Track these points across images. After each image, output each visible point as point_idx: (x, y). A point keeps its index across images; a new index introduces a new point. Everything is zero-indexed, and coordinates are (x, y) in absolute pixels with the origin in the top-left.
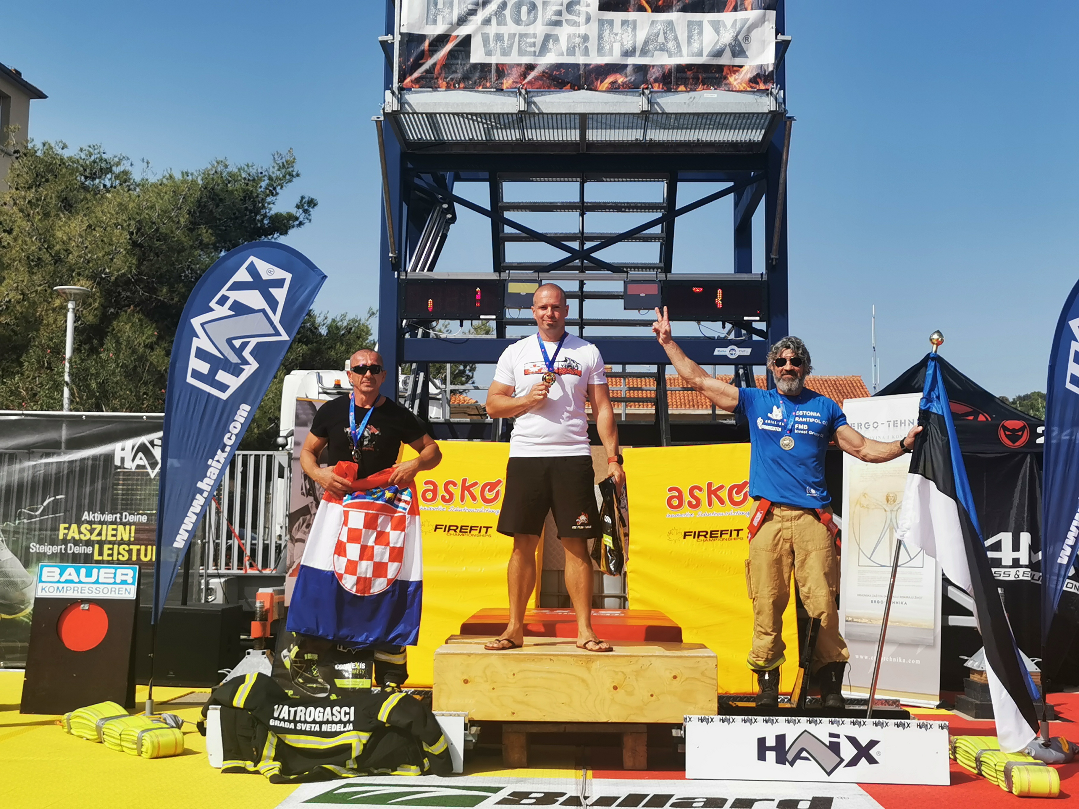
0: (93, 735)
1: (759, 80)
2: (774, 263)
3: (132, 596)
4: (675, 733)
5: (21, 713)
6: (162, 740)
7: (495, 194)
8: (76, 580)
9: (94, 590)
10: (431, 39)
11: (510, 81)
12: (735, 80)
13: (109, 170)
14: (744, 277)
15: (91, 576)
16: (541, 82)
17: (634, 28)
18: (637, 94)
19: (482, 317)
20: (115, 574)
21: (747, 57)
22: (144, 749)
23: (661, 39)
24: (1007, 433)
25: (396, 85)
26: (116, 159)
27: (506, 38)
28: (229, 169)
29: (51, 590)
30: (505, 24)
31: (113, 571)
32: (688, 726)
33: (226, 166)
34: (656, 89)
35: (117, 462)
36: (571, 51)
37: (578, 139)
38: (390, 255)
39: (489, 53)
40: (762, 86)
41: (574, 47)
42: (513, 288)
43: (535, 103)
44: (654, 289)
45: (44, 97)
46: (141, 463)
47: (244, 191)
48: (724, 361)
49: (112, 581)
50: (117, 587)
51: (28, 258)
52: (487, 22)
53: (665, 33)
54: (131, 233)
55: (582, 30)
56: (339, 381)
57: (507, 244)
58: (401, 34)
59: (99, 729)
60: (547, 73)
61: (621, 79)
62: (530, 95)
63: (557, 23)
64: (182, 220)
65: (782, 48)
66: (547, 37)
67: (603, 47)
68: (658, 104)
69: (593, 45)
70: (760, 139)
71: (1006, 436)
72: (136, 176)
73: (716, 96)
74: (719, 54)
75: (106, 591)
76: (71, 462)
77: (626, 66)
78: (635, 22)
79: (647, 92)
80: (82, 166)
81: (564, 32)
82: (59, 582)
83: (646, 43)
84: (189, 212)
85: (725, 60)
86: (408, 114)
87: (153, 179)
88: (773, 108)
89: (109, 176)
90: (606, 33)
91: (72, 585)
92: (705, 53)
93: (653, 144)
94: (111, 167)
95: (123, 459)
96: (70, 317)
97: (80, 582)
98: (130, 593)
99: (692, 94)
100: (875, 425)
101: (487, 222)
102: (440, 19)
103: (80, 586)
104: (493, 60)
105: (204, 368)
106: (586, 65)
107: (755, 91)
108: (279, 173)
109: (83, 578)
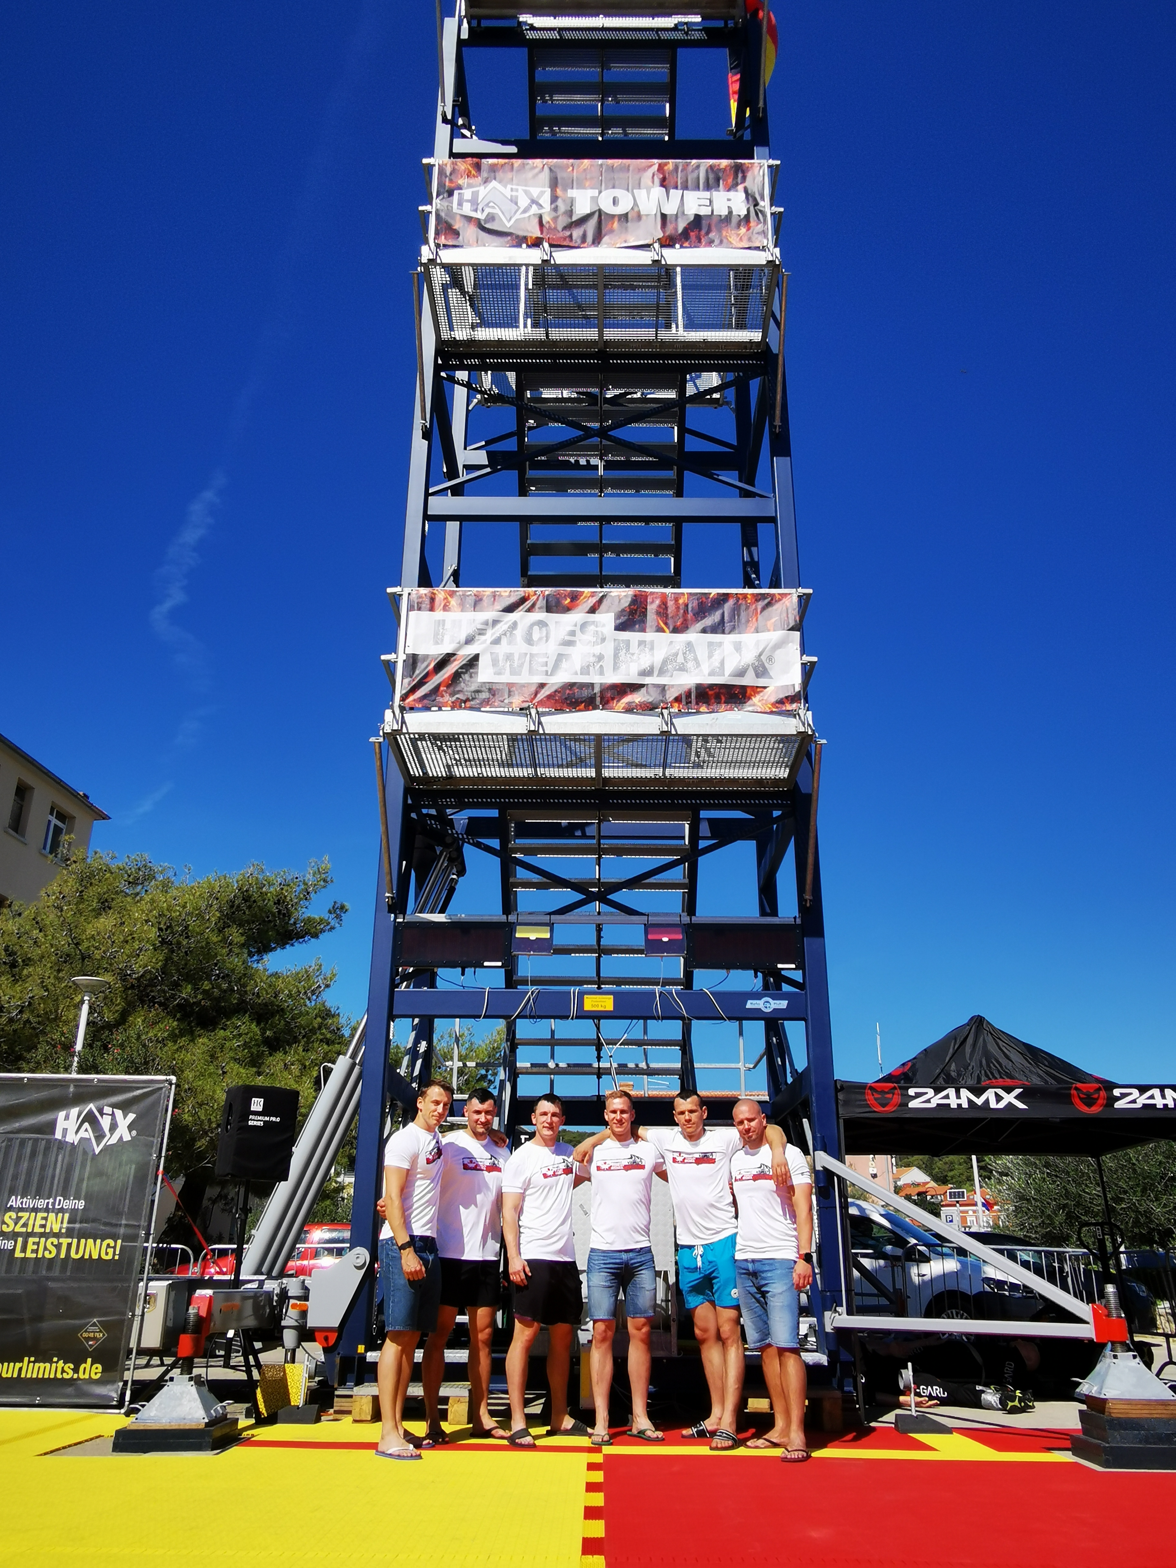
1: (785, 701)
7: (506, 834)
10: (437, 658)
11: (520, 701)
12: (759, 701)
13: (152, 877)
14: (770, 920)
16: (552, 702)
18: (655, 715)
19: (487, 964)
21: (771, 678)
23: (680, 659)
25: (397, 703)
27: (516, 657)
30: (516, 644)
34: (675, 710)
35: (59, 1135)
36: (584, 671)
37: (594, 776)
38: (387, 894)
39: (498, 672)
40: (789, 708)
41: (588, 667)
42: (521, 932)
44: (678, 934)
45: (108, 819)
46: (86, 1135)
48: (756, 1014)
52: (497, 641)
53: (684, 653)
55: (597, 650)
57: (521, 889)
58: (405, 654)
60: (558, 693)
61: (637, 700)
62: (540, 715)
63: (569, 643)
65: (808, 668)
66: (560, 657)
67: (619, 668)
68: (678, 725)
69: (608, 663)
73: (739, 717)
74: (741, 673)
77: (644, 686)
79: (665, 712)
80: (126, 872)
81: (577, 652)
83: (665, 662)
85: (748, 680)
86: (408, 734)
88: (801, 731)
90: (622, 653)
92: (727, 673)
93: (674, 781)
94: (154, 875)
95: (65, 1131)
99: (715, 715)
102: (446, 637)
104: (503, 679)
106: (601, 684)
107: (781, 712)
108: (313, 879)
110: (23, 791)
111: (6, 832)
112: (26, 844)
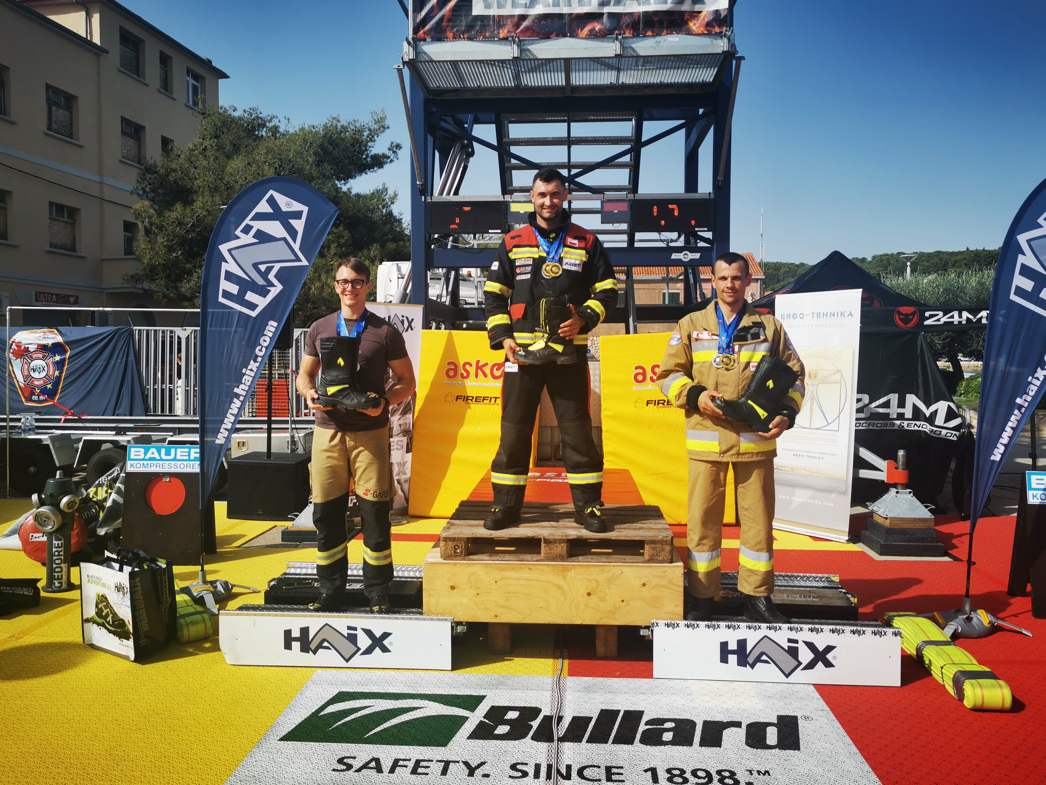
1: (714, 24)
2: (720, 184)
4: (643, 632)
7: (501, 133)
8: (158, 457)
9: (173, 466)
11: (506, 31)
12: (695, 24)
13: (264, 125)
14: (692, 196)
15: (170, 455)
18: (611, 40)
19: (490, 231)
20: (189, 452)
21: (705, 3)
24: (901, 317)
25: (411, 36)
26: (269, 118)
28: (342, 123)
29: (138, 466)
31: (187, 450)
32: (656, 630)
33: (339, 121)
34: (627, 35)
36: (556, 3)
37: (564, 84)
38: (418, 183)
39: (488, 6)
40: (717, 30)
42: (514, 208)
43: (527, 50)
44: (625, 207)
45: (228, 77)
47: (352, 138)
48: (678, 263)
49: (187, 458)
50: (191, 463)
51: (209, 186)
54: (276, 168)
60: (536, 23)
61: (598, 27)
62: (522, 43)
64: (310, 159)
68: (631, 48)
70: (711, 80)
71: (899, 318)
72: (282, 130)
73: (677, 39)
74: (681, 2)
75: (182, 466)
77: (601, 15)
80: (246, 122)
82: (144, 459)
84: (315, 154)
87: (291, 131)
89: (265, 129)
91: (155, 462)
93: (625, 87)
94: (265, 123)
97: (161, 459)
99: (658, 39)
100: (802, 316)
103: (161, 462)
104: (492, 12)
105: (234, 289)
106: (569, 15)
107: (709, 34)
108: (375, 126)
109: (163, 456)
110: (165, 60)
111: (159, 92)
112: (174, 99)
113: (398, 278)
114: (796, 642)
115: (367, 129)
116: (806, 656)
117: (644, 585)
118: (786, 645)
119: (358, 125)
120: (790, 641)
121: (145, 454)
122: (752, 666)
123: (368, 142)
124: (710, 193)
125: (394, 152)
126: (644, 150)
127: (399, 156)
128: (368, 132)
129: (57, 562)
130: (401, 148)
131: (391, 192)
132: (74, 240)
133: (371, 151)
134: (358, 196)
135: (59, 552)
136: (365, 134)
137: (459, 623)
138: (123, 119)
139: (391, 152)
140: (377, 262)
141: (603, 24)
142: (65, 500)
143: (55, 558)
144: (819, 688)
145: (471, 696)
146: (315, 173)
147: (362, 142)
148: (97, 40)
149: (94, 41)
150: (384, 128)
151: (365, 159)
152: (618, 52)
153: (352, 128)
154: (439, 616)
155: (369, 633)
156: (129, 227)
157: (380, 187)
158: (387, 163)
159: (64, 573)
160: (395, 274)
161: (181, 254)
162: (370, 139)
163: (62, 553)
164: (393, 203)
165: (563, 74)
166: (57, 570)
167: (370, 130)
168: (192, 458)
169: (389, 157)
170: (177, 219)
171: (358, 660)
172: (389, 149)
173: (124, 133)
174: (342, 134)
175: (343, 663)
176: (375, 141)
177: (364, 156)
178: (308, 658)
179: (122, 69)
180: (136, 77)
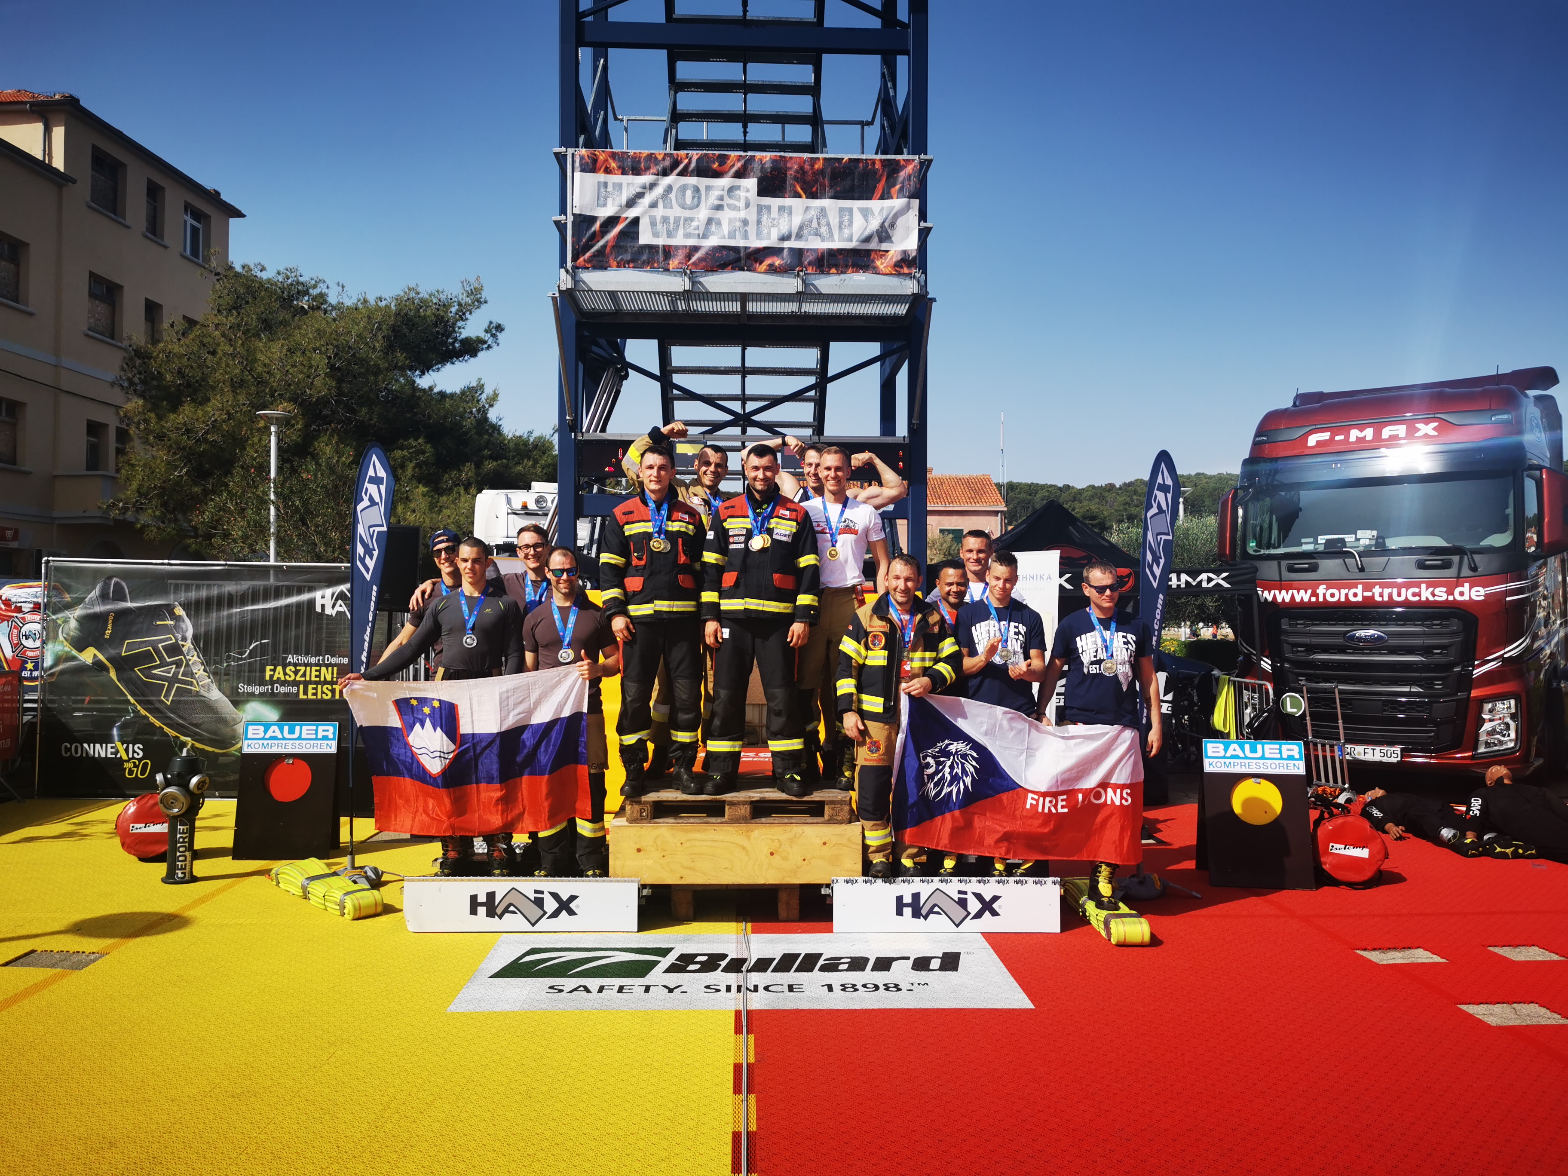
0: (299, 892)
2: (915, 427)
3: (333, 750)
4: (824, 891)
5: (233, 859)
6: (363, 903)
7: (664, 357)
8: (280, 736)
10: (602, 220)
11: (676, 262)
12: (882, 264)
13: (306, 293)
14: (889, 440)
15: (294, 733)
16: (704, 263)
17: (790, 213)
21: (892, 242)
22: (346, 911)
23: (815, 224)
25: (569, 264)
26: (313, 282)
27: (672, 221)
28: (421, 296)
29: (257, 746)
30: (671, 208)
32: (836, 887)
33: (418, 293)
34: (809, 271)
35: (318, 609)
36: (732, 235)
37: (739, 310)
38: (568, 418)
39: (656, 235)
40: (906, 270)
41: (735, 231)
43: (700, 283)
45: (243, 216)
46: (341, 609)
47: (435, 316)
49: (314, 736)
50: (319, 742)
51: (232, 379)
52: (653, 205)
53: (818, 219)
54: (329, 358)
55: (742, 214)
56: (525, 503)
57: (675, 402)
58: (573, 214)
59: (304, 889)
63: (719, 208)
64: (377, 345)
65: (924, 234)
66: (710, 221)
67: (761, 232)
68: (813, 285)
69: (752, 229)
70: (904, 312)
72: (333, 299)
73: (864, 278)
74: (868, 239)
75: (308, 746)
76: (276, 609)
77: (782, 249)
78: (790, 208)
79: (801, 274)
80: (280, 288)
81: (725, 216)
82: (263, 739)
83: (801, 228)
84: (384, 338)
85: (873, 245)
86: (584, 291)
87: (348, 303)
88: (916, 291)
89: (306, 298)
90: (764, 218)
92: (855, 238)
93: (807, 316)
94: (307, 290)
95: (323, 606)
96: (273, 439)
97: (284, 739)
98: (331, 747)
99: (843, 276)
101: (658, 385)
102: (610, 201)
103: (284, 742)
104: (660, 241)
106: (746, 248)
107: (899, 274)
108: (467, 299)
109: (286, 735)
110: (154, 192)
111: (145, 236)
112: (166, 247)
113: (508, 514)
114: (965, 893)
115: (456, 304)
116: (974, 906)
117: (825, 844)
118: (956, 896)
119: (443, 297)
120: (960, 892)
121: (265, 732)
122: (926, 918)
123: (458, 320)
124: (904, 437)
125: (494, 336)
126: (830, 387)
127: (500, 341)
128: (457, 307)
129: (181, 849)
130: (502, 330)
131: (488, 391)
132: (15, 448)
133: (460, 333)
134: (442, 395)
135: (184, 838)
136: (454, 310)
137: (644, 886)
138: (92, 274)
139: (489, 335)
140: (473, 490)
141: (783, 259)
142: (195, 780)
143: (179, 845)
144: (988, 936)
145: (660, 948)
146: (383, 365)
147: (448, 321)
148: (58, 162)
149: (54, 165)
150: (479, 302)
151: (453, 344)
152: (800, 289)
153: (435, 301)
154: (625, 878)
155: (555, 896)
156: (94, 429)
157: (474, 384)
158: (482, 349)
159: (187, 863)
160: (504, 509)
161: (186, 473)
162: (460, 316)
163: (186, 840)
164: (491, 406)
165: (739, 303)
166: (181, 859)
167: (460, 304)
168: (320, 736)
169: (485, 342)
170: (185, 424)
171: (545, 924)
172: (486, 331)
173: (92, 295)
174: (421, 310)
175: (529, 928)
176: (467, 319)
177: (450, 340)
178: (494, 923)
179: (93, 205)
180: (113, 216)
